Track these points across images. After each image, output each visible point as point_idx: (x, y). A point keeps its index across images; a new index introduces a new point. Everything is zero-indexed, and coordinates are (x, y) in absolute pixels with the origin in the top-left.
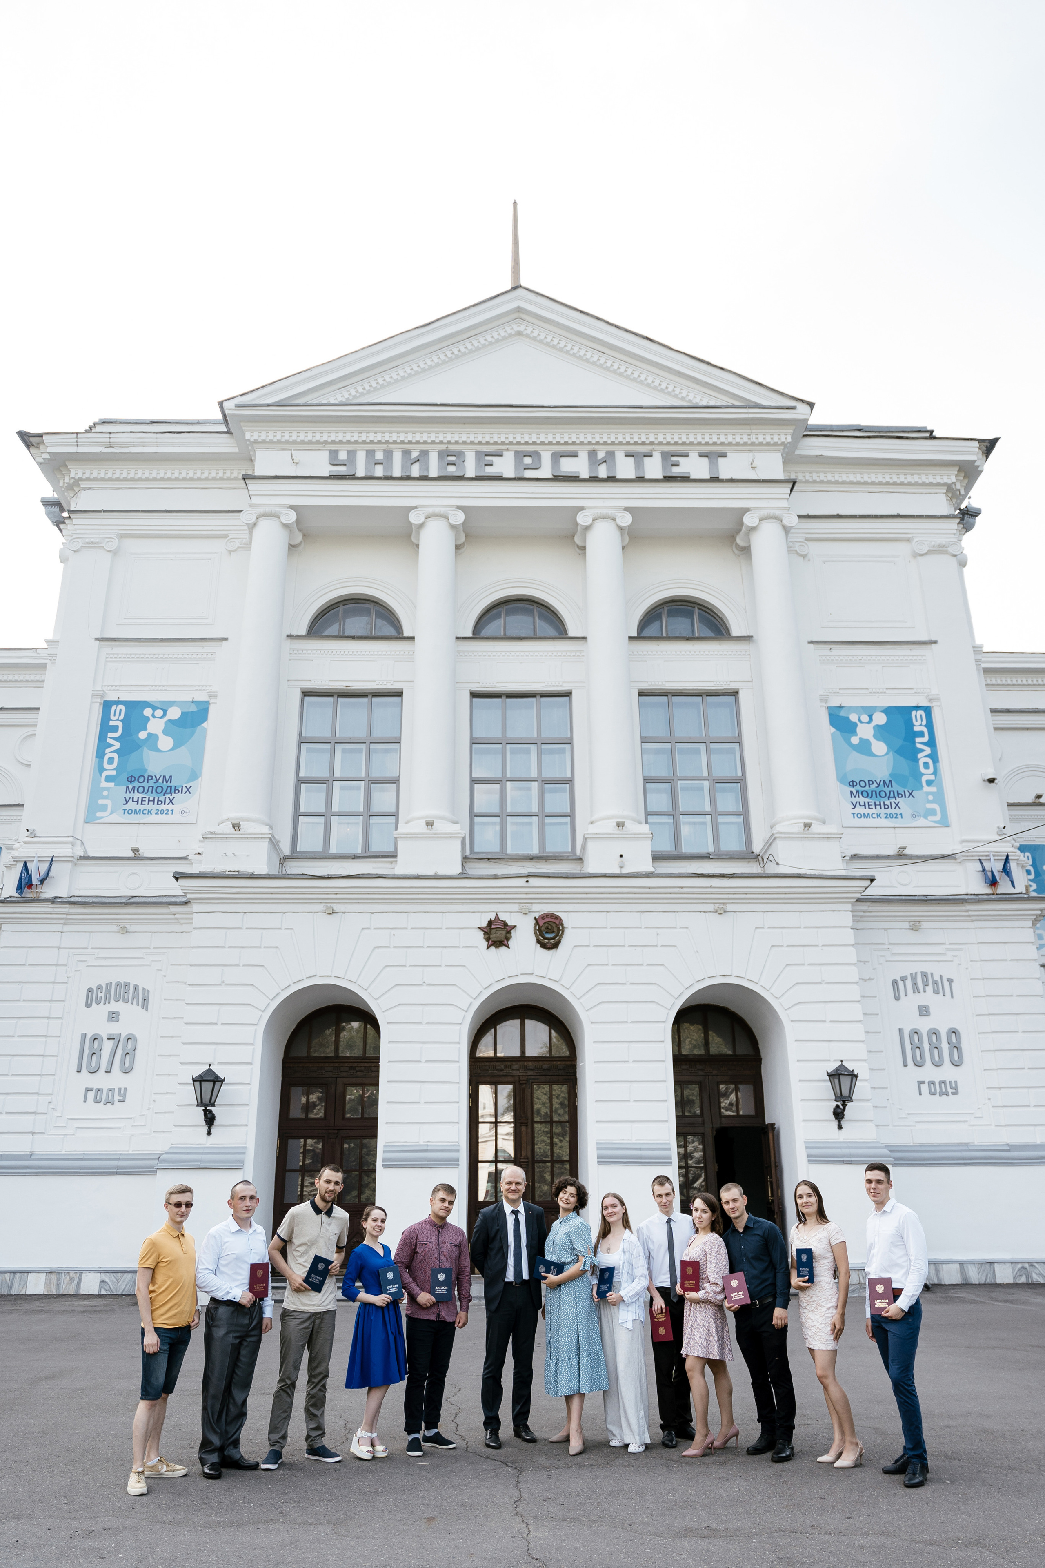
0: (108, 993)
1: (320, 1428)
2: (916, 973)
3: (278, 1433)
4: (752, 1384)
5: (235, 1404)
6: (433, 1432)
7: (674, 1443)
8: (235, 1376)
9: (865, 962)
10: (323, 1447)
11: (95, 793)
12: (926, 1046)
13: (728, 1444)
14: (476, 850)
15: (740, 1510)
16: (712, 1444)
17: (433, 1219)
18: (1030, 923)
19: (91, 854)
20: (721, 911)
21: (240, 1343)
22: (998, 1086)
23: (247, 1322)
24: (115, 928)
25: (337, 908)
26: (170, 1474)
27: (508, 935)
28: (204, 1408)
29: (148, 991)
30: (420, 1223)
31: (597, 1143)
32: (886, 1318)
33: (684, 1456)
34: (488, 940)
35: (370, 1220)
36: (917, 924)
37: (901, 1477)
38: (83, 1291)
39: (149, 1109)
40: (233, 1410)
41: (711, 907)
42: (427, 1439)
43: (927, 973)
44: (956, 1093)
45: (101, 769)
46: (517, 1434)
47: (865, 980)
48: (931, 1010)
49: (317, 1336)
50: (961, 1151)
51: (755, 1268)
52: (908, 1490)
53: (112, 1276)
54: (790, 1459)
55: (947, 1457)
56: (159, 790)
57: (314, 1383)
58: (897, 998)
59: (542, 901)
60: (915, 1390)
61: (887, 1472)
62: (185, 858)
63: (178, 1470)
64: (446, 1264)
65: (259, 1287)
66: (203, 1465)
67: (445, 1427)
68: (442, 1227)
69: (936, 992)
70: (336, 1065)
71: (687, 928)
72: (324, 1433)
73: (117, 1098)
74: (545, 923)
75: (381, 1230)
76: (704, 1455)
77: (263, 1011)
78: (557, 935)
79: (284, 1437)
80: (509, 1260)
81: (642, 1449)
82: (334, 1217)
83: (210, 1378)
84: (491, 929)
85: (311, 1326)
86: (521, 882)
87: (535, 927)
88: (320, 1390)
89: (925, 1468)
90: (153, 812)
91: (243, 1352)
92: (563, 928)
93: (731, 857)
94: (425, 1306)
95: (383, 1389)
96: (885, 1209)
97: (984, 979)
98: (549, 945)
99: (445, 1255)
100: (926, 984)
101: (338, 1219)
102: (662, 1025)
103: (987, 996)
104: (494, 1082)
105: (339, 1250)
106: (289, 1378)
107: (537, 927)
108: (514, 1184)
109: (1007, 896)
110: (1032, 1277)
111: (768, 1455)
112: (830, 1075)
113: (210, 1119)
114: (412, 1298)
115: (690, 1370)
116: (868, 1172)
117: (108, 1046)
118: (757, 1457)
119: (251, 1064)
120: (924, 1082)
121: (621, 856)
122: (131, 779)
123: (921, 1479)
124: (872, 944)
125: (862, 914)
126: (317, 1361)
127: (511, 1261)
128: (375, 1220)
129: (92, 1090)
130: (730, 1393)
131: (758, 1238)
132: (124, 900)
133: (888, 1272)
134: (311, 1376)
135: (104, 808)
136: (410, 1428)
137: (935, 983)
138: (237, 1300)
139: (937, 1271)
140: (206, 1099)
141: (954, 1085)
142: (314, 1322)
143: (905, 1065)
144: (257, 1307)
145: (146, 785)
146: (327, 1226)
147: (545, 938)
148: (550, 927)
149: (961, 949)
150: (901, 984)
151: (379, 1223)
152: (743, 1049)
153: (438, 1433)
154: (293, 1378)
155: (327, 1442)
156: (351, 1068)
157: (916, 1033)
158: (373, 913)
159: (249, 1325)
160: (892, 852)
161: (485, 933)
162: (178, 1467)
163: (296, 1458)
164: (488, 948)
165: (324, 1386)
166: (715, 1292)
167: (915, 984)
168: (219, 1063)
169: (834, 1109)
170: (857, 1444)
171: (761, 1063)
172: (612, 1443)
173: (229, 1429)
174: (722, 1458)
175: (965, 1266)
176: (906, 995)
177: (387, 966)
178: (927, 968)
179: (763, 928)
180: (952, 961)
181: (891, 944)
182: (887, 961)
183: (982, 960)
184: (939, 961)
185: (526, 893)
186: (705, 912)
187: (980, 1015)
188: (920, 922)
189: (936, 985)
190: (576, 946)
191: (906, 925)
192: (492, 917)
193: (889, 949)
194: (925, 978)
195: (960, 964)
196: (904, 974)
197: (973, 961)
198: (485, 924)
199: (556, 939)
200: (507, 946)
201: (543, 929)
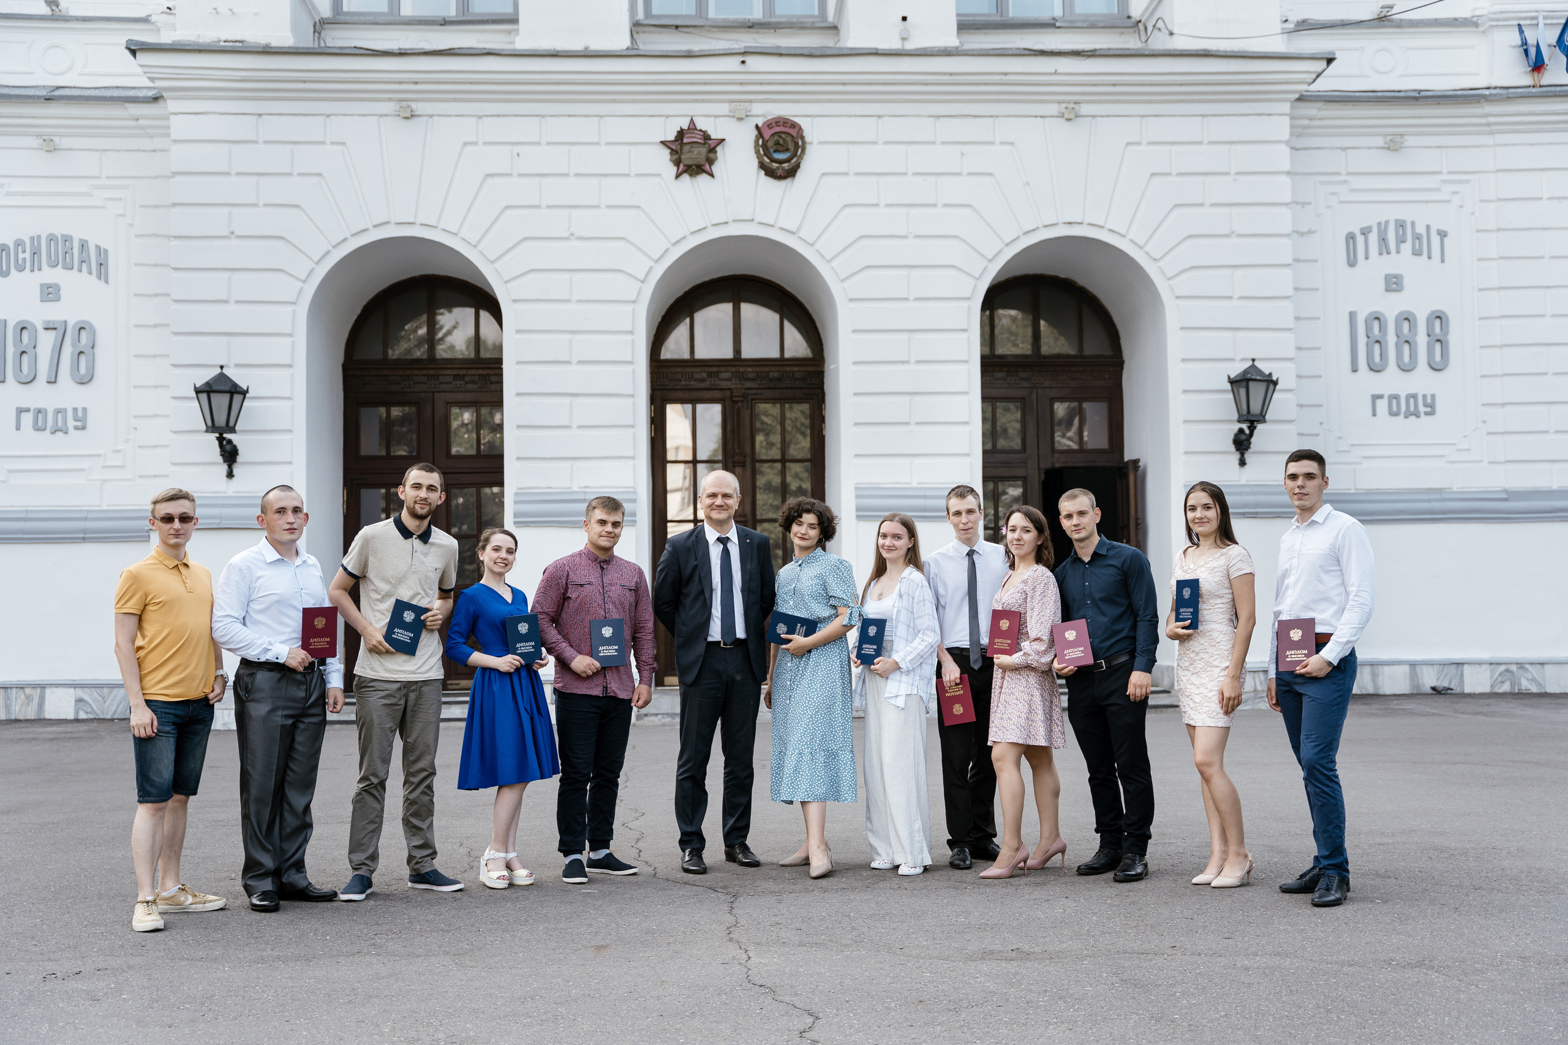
0: (35, 253)
1: (428, 848)
2: (1387, 222)
3: (363, 851)
4: (1090, 780)
5: (293, 810)
6: (602, 854)
7: (968, 862)
8: (289, 772)
9: (1304, 204)
10: (435, 872)
12: (1391, 339)
13: (1049, 864)
14: (656, 10)
15: (1066, 932)
16: (1025, 862)
17: (592, 550)
20: (1070, 115)
21: (294, 726)
22: (1500, 401)
23: (302, 694)
24: (34, 142)
25: (419, 107)
26: (199, 907)
27: (711, 155)
28: (245, 817)
29: (106, 251)
30: (572, 556)
31: (857, 489)
32: (1302, 676)
33: (984, 878)
34: (677, 163)
35: (489, 548)
36: (1398, 139)
37: (1309, 897)
38: (50, 713)
39: (127, 441)
40: (291, 821)
41: (1054, 109)
42: (593, 864)
43: (1405, 221)
44: (1431, 413)
46: (731, 857)
47: (1302, 234)
48: (1406, 282)
49: (413, 717)
50: (1429, 501)
51: (1104, 614)
52: (1317, 910)
53: (95, 693)
54: (1142, 879)
55: (1378, 875)
57: (413, 783)
58: (1352, 263)
59: (768, 97)
60: (1337, 777)
61: (1286, 890)
62: (146, 20)
63: (211, 901)
64: (615, 615)
65: (319, 643)
66: (250, 896)
67: (619, 847)
68: (605, 561)
69: (1417, 253)
70: (432, 372)
71: (1012, 144)
72: (435, 853)
73: (71, 423)
74: (773, 135)
75: (507, 564)
76: (1011, 876)
77: (304, 282)
78: (795, 155)
79: (374, 857)
80: (713, 611)
81: (919, 870)
82: (433, 544)
83: (249, 774)
84: (682, 144)
85: (402, 702)
86: (733, 63)
87: (756, 142)
88: (423, 793)
89: (1344, 883)
91: (300, 738)
92: (804, 143)
93: (1093, 25)
94: (584, 675)
95: (518, 787)
96: (1314, 518)
97: (1499, 230)
98: (780, 172)
99: (614, 603)
100: (1401, 240)
101: (440, 546)
102: (966, 304)
103: (1501, 258)
104: (692, 397)
105: (445, 595)
106: (375, 775)
107: (761, 142)
108: (720, 497)
109: (1559, 89)
110: (1519, 684)
111: (1110, 875)
112: (1233, 382)
113: (230, 454)
114: (563, 665)
115: (998, 760)
116: (1291, 464)
117: (46, 342)
118: (1092, 877)
119: (290, 366)
120: (1381, 397)
121: (904, 19)
123: (1338, 896)
124: (1319, 173)
125: (1306, 122)
126: (417, 753)
127: (717, 611)
128: (497, 549)
129: (28, 410)
130: (1056, 794)
131: (1112, 571)
132: (43, 93)
133: (1311, 609)
134: (408, 774)
136: (566, 847)
137: (1417, 237)
138: (281, 661)
139: (1374, 676)
140: (221, 420)
141: (1429, 400)
142: (406, 696)
143: (1355, 370)
144: (313, 673)
146: (422, 557)
147: (773, 160)
148: (781, 142)
149: (1468, 182)
150: (1360, 239)
151: (503, 554)
152: (1094, 346)
153: (610, 855)
154: (382, 774)
155: (439, 864)
156: (456, 377)
157: (1377, 318)
158: (480, 117)
159: (307, 699)
160: (1367, 12)
161: (673, 152)
162: (211, 897)
163: (393, 888)
164: (678, 176)
165: (430, 788)
166: (1038, 653)
167: (1383, 241)
168: (237, 365)
169: (1236, 435)
170: (1246, 856)
171: (1122, 369)
172: (873, 865)
173: (285, 846)
174: (1039, 879)
175: (1418, 668)
176: (1367, 258)
177: (508, 207)
178: (1406, 213)
179: (1139, 144)
180: (1449, 201)
181: (1349, 174)
182: (1340, 202)
183: (1499, 200)
184: (1426, 202)
185: (742, 83)
186: (1044, 117)
187: (1481, 290)
188: (1402, 136)
189: (1417, 242)
190: (825, 174)
191: (1379, 142)
192: (683, 123)
193: (1345, 182)
194: (1401, 229)
195: (1461, 207)
196: (1365, 224)
197: (1482, 201)
198: (671, 136)
199: (793, 161)
200: (710, 174)
201: (770, 145)
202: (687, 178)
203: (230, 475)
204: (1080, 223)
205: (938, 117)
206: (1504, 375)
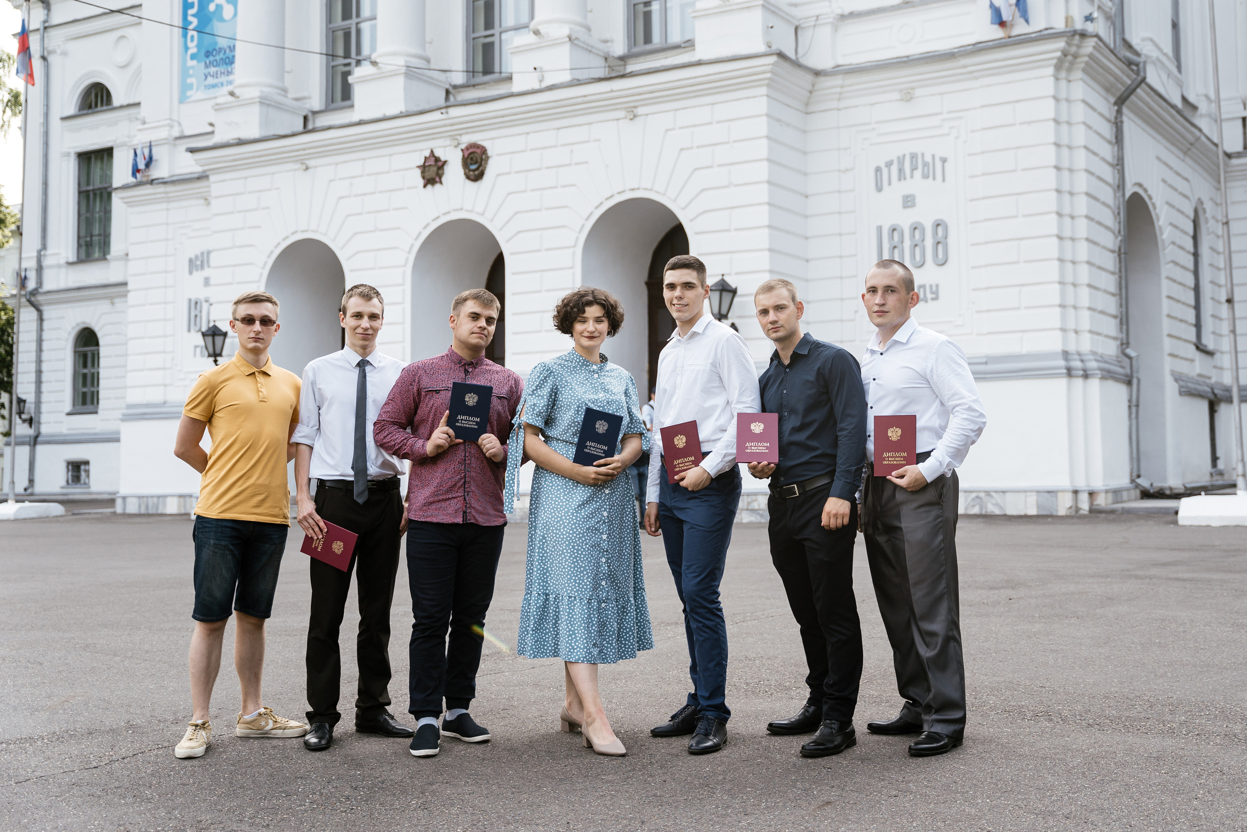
0: (202, 262)
2: (904, 155)
9: (846, 149)
11: (185, 72)
12: (907, 244)
18: (1051, 70)
19: (187, 133)
20: (632, 116)
22: (984, 286)
24: (202, 201)
25: (311, 163)
27: (440, 172)
36: (909, 92)
38: (168, 511)
41: (622, 114)
43: (916, 154)
44: (936, 299)
45: (186, 48)
48: (917, 201)
56: (227, 61)
58: (879, 189)
59: (464, 131)
69: (925, 176)
71: (599, 140)
74: (469, 154)
77: (263, 269)
78: (480, 165)
84: (427, 166)
87: (462, 160)
90: (225, 84)
92: (486, 157)
97: (983, 153)
98: (472, 177)
100: (914, 169)
103: (983, 174)
107: (464, 160)
109: (1022, 37)
110: (983, 507)
117: (205, 308)
121: (536, 69)
122: (208, 54)
124: (855, 125)
125: (838, 90)
129: (197, 346)
135: (191, 86)
137: (925, 164)
141: (934, 289)
145: (218, 58)
147: (470, 170)
148: (475, 158)
149: (961, 118)
150: (885, 171)
157: (897, 229)
158: (337, 164)
161: (422, 172)
164: (425, 186)
167: (901, 171)
176: (890, 184)
177: (348, 216)
178: (916, 148)
179: (673, 129)
180: (948, 134)
181: (877, 122)
182: (871, 145)
183: (983, 129)
184: (932, 137)
185: (452, 125)
186: (618, 120)
187: (971, 200)
188: (913, 88)
189: (926, 168)
190: (498, 175)
191: (896, 96)
192: (427, 153)
193: (874, 129)
194: (914, 160)
195: (957, 138)
196: (888, 159)
197: (972, 131)
198: (421, 163)
199: (481, 169)
200: (441, 183)
201: (469, 161)
202: (429, 187)
204: (638, 189)
205: (559, 129)
206: (987, 266)
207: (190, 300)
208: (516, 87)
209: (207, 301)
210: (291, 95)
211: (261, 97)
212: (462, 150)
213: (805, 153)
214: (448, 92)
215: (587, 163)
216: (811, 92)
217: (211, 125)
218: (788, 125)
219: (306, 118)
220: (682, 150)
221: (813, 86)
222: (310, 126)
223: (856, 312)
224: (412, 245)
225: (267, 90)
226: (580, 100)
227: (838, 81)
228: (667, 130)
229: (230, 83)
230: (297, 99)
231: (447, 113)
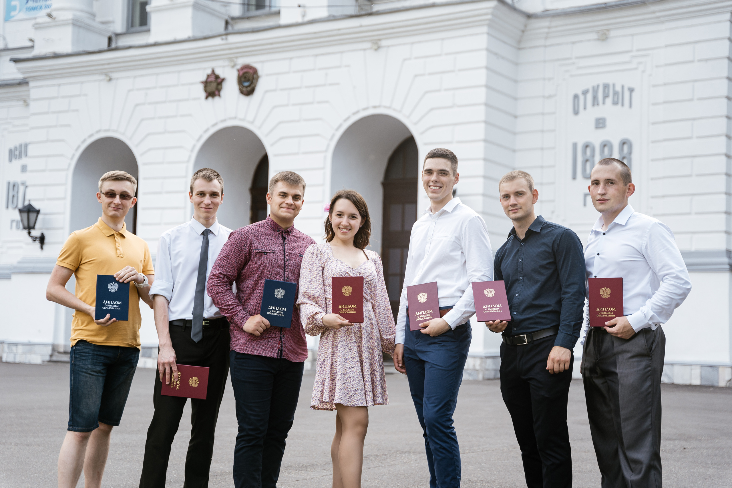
0: (20, 152)
2: (598, 86)
9: (550, 79)
19: (11, 46)
20: (376, 47)
25: (114, 75)
27: (219, 87)
34: (206, 91)
36: (603, 33)
41: (368, 45)
43: (609, 85)
48: (608, 123)
58: (576, 112)
59: (244, 54)
69: (615, 103)
74: (244, 73)
77: (71, 160)
78: (252, 83)
84: (209, 82)
87: (238, 78)
90: (43, 7)
92: (257, 76)
97: (665, 84)
98: (245, 92)
100: (606, 96)
103: (665, 102)
113: (42, 239)
117: (21, 190)
119: (63, 199)
121: (299, 6)
124: (558, 60)
125: (546, 30)
129: (14, 221)
135: (14, 8)
137: (616, 93)
140: (30, 224)
143: (574, 178)
148: (248, 77)
149: (647, 55)
150: (582, 98)
157: (590, 146)
158: (135, 77)
161: (205, 86)
164: (207, 98)
167: (595, 98)
176: (585, 108)
177: (143, 120)
178: (608, 79)
179: (409, 59)
180: (636, 69)
181: (577, 58)
182: (572, 76)
183: (666, 65)
184: (623, 70)
185: (230, 49)
186: (365, 50)
187: (653, 124)
188: (608, 30)
189: (616, 97)
190: (267, 92)
191: (594, 36)
192: (209, 72)
193: (574, 63)
194: (607, 90)
195: (643, 71)
196: (584, 88)
197: (657, 66)
198: (204, 78)
199: (252, 86)
200: (219, 95)
201: (243, 79)
202: (210, 99)
203: (42, 248)
204: (379, 106)
205: (316, 55)
206: (664, 178)
207: (9, 183)
208: (284, 20)
209: (23, 184)
210: (98, 19)
211: (73, 20)
212: (238, 70)
213: (516, 81)
214: (227, 23)
215: (338, 84)
216: (523, 32)
217: (31, 40)
218: (503, 58)
219: (110, 39)
220: (416, 76)
221: (525, 26)
222: (113, 46)
223: (553, 212)
224: (194, 146)
225: (79, 14)
226: (335, 33)
227: (545, 23)
228: (405, 60)
229: (48, 7)
230: (103, 23)
231: (226, 39)
